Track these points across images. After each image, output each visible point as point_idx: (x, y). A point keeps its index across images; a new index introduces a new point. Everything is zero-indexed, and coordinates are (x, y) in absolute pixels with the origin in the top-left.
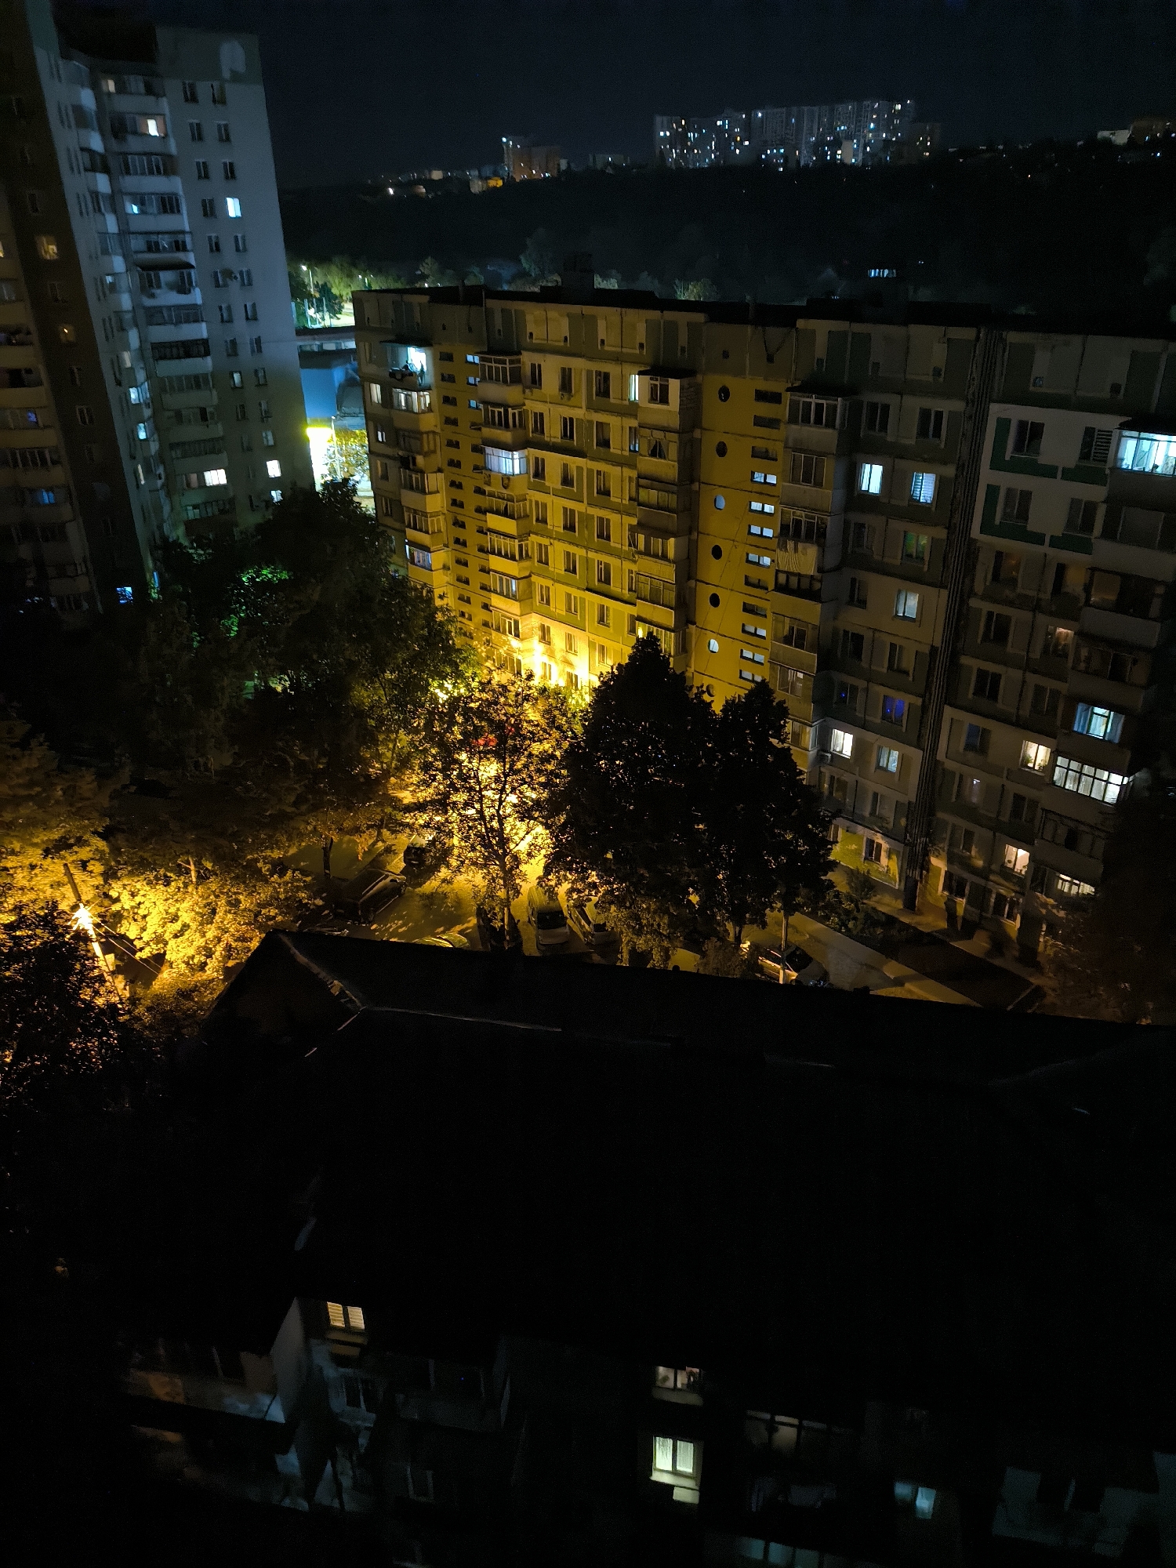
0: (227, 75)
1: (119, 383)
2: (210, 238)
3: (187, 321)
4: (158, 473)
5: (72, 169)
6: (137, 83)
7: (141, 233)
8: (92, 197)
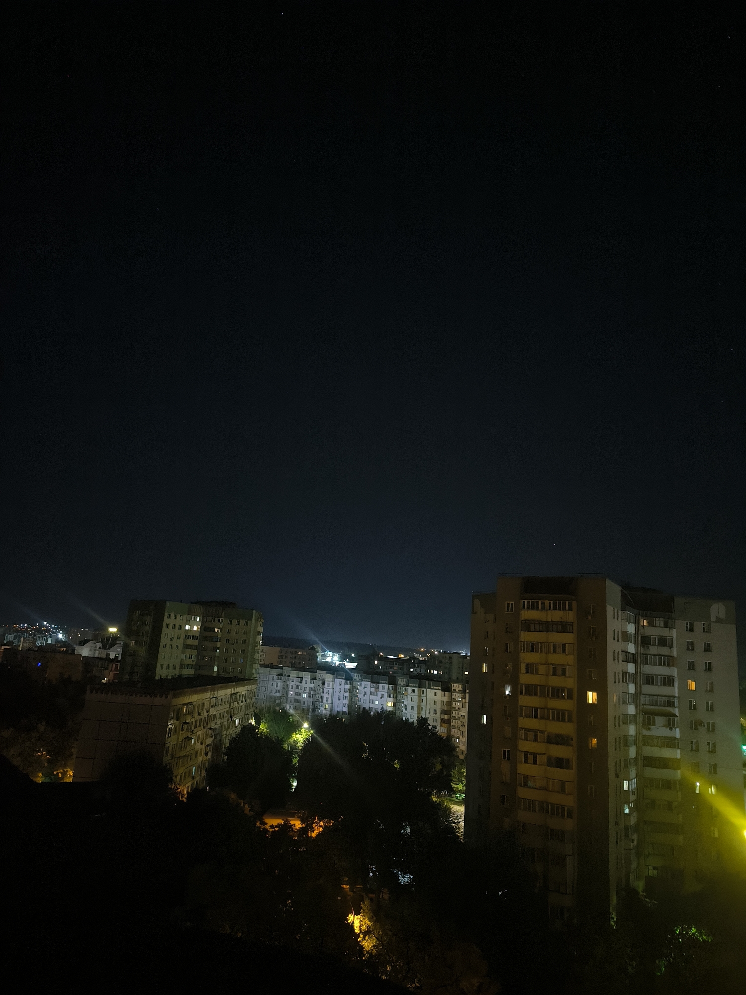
0: (713, 619)
1: (617, 776)
2: (690, 701)
3: (668, 746)
4: (633, 838)
5: (614, 660)
6: (660, 622)
7: (648, 695)
8: (623, 675)
